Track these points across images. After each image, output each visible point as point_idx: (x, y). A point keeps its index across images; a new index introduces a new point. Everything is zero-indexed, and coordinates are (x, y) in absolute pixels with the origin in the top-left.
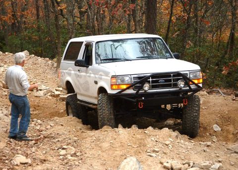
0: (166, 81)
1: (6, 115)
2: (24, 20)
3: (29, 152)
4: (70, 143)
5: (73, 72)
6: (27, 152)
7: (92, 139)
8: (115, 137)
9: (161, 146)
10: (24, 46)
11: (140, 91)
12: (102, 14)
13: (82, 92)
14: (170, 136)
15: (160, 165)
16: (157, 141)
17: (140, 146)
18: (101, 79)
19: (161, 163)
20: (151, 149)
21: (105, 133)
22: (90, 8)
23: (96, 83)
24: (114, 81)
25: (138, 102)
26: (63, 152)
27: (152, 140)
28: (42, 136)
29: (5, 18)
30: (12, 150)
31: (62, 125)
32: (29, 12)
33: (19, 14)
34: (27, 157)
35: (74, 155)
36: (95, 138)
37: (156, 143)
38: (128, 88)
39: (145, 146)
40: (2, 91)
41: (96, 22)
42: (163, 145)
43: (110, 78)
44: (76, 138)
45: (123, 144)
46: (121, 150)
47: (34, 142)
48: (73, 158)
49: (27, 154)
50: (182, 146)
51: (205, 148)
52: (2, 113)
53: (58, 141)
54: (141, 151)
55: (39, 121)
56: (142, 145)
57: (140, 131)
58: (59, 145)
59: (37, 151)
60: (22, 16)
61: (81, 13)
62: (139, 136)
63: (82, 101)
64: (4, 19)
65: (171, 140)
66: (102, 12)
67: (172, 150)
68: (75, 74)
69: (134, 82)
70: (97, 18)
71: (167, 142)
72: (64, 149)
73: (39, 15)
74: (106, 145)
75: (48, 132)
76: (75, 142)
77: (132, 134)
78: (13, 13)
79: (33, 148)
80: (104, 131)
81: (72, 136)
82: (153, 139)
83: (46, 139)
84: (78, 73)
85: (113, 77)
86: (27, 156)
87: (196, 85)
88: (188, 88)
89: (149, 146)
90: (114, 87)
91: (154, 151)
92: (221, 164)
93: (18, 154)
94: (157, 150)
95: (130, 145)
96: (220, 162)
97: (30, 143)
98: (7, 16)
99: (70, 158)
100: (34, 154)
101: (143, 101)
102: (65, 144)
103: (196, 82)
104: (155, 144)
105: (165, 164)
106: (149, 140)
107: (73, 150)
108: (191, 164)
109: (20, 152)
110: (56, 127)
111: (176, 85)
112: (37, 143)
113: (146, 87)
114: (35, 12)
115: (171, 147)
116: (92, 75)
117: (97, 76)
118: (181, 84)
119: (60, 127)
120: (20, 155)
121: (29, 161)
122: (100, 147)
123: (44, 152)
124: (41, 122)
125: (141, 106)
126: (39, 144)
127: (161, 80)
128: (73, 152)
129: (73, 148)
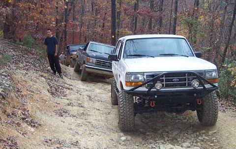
11: (152, 90)
25: (150, 100)
38: (140, 86)
69: (147, 80)
85: (128, 74)
87: (212, 84)
101: (155, 99)
111: (190, 85)
113: (158, 86)
118: (196, 84)
125: (152, 105)
127: (175, 79)
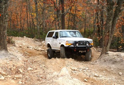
0: (83, 43)
5: (50, 41)
6: (31, 66)
8: (56, 61)
10: (24, 35)
11: (75, 46)
13: (54, 46)
14: (72, 60)
15: (71, 69)
18: (62, 42)
19: (71, 68)
21: (53, 60)
23: (60, 43)
25: (74, 49)
26: (41, 66)
30: (26, 66)
35: (45, 67)
36: (50, 62)
38: (71, 45)
39: (65, 63)
43: (65, 42)
44: (44, 62)
48: (44, 68)
51: (83, 64)
54: (64, 65)
55: (32, 57)
56: (64, 63)
62: (63, 61)
63: (53, 49)
67: (73, 64)
68: (52, 41)
69: (74, 43)
71: (72, 62)
74: (53, 64)
75: (35, 60)
77: (61, 60)
82: (67, 61)
84: (53, 41)
85: (67, 41)
86: (31, 68)
87: (92, 45)
88: (89, 46)
90: (67, 44)
91: (68, 65)
92: (88, 68)
93: (29, 67)
94: (69, 64)
95: (61, 63)
96: (88, 67)
99: (43, 68)
100: (33, 67)
101: (76, 49)
102: (41, 63)
103: (91, 44)
104: (68, 63)
105: (72, 69)
107: (44, 66)
108: (80, 68)
110: (37, 58)
111: (86, 45)
113: (77, 45)
116: (58, 41)
117: (60, 41)
119: (39, 58)
121: (32, 69)
126: (33, 64)
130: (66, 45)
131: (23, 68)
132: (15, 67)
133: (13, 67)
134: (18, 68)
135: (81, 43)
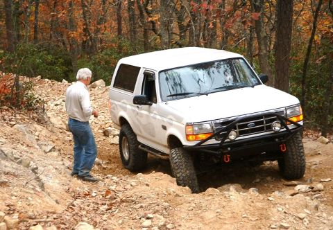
0: (256, 124)
1: (68, 168)
2: (100, 36)
3: (98, 220)
4: (158, 211)
6: (95, 219)
7: (190, 207)
8: (224, 204)
9: (292, 220)
10: (98, 73)
12: (212, 29)
14: (306, 207)
16: (285, 213)
17: (261, 219)
18: (171, 124)
20: (277, 223)
21: (210, 198)
22: (194, 20)
23: (164, 128)
24: (190, 130)
25: (223, 154)
26: (147, 223)
27: (279, 211)
28: (118, 200)
29: (74, 34)
30: (74, 215)
31: (147, 185)
32: (107, 26)
33: (93, 28)
34: (95, 226)
35: (164, 227)
36: (194, 205)
37: (285, 216)
38: (209, 139)
40: (64, 135)
41: (202, 40)
42: (294, 219)
43: (184, 126)
44: (167, 204)
45: (235, 215)
46: (232, 224)
47: (106, 207)
49: (96, 222)
50: (325, 221)
52: (63, 164)
53: (141, 207)
54: (262, 226)
56: (263, 217)
57: (261, 197)
58: (142, 213)
59: (110, 219)
60: (97, 31)
61: (181, 27)
64: (72, 35)
65: (308, 211)
66: (211, 26)
67: (308, 226)
70: (203, 35)
71: (302, 215)
72: (148, 218)
73: (121, 30)
74: (210, 215)
75: (127, 194)
76: (165, 209)
77: (249, 201)
78: (85, 27)
79: (105, 216)
80: (209, 195)
81: (160, 201)
82: (280, 209)
83: (124, 204)
85: (188, 125)
87: (295, 123)
88: (284, 129)
89: (273, 219)
90: (190, 137)
91: (281, 227)
93: (82, 221)
94: (285, 225)
95: (245, 217)
97: (101, 208)
98: (76, 31)
100: (105, 223)
102: (151, 211)
103: (294, 120)
104: (282, 216)
106: (275, 210)
107: (162, 221)
109: (85, 219)
110: (139, 187)
112: (110, 209)
113: (232, 136)
114: (116, 26)
115: (308, 222)
116: (158, 117)
117: (165, 119)
118: (277, 127)
119: (145, 187)
120: (86, 223)
122: (202, 218)
123: (120, 222)
124: (117, 180)
125: (227, 160)
126: (114, 210)
128: (162, 224)
129: (162, 217)
130: (188, 140)
131: (55, 224)
132: (16, 216)
133: (7, 218)
134: (30, 221)
135: (251, 123)
